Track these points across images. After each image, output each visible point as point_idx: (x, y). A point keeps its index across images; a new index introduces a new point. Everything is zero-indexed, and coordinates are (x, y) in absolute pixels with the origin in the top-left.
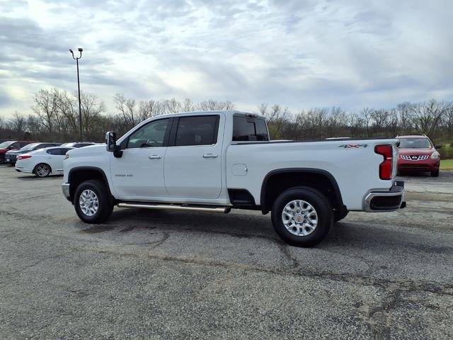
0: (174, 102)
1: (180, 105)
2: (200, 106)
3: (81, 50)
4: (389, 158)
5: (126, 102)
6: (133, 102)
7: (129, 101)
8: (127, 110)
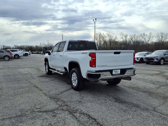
0: (144, 34)
1: (147, 35)
2: (156, 35)
3: (96, 19)
4: (93, 58)
5: (124, 35)
6: (127, 35)
7: (125, 35)
8: (124, 38)
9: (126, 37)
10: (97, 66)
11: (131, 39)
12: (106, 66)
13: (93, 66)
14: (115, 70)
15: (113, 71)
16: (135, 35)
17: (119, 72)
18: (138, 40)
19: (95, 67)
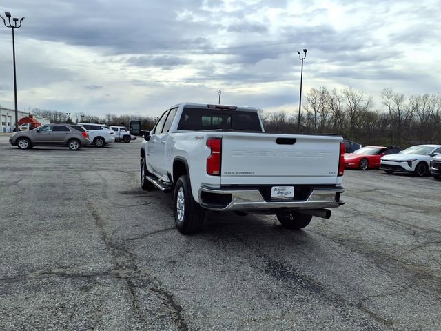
3: (305, 51)
4: (214, 152)
5: (393, 97)
6: (402, 96)
7: (397, 96)
8: (394, 105)
9: (399, 101)
10: (226, 173)
11: (415, 108)
12: (251, 174)
13: (215, 172)
14: (278, 187)
15: (273, 188)
16: (426, 97)
17: (291, 192)
18: (435, 111)
19: (220, 175)
